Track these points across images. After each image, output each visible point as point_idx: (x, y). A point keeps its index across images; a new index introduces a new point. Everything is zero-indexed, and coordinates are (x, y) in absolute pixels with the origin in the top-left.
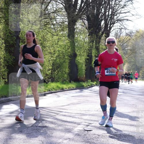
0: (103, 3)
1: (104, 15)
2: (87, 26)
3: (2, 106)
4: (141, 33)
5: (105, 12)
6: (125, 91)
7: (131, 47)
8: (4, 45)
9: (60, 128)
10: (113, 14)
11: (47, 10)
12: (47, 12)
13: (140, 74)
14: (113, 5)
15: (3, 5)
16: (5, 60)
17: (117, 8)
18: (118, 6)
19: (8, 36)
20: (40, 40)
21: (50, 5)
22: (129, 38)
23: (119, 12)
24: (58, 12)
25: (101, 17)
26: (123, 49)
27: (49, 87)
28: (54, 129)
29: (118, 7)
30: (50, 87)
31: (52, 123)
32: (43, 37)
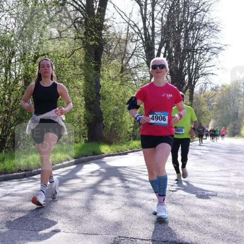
0: (187, 56)
1: (187, 69)
2: (170, 81)
3: (82, 166)
4: (228, 87)
5: (189, 66)
6: (211, 149)
7: (216, 102)
8: (84, 102)
9: (144, 188)
10: (197, 68)
11: (128, 65)
12: (128, 67)
13: (227, 131)
14: (197, 59)
15: (83, 62)
16: (85, 118)
17: (201, 61)
18: (202, 59)
19: (88, 93)
20: (121, 97)
21: (131, 60)
22: (215, 92)
23: (203, 65)
24: (140, 67)
25: (184, 71)
26: (208, 105)
27: (130, 145)
28: (138, 190)
29: (203, 61)
30: (132, 146)
31: (135, 183)
32: (124, 93)
